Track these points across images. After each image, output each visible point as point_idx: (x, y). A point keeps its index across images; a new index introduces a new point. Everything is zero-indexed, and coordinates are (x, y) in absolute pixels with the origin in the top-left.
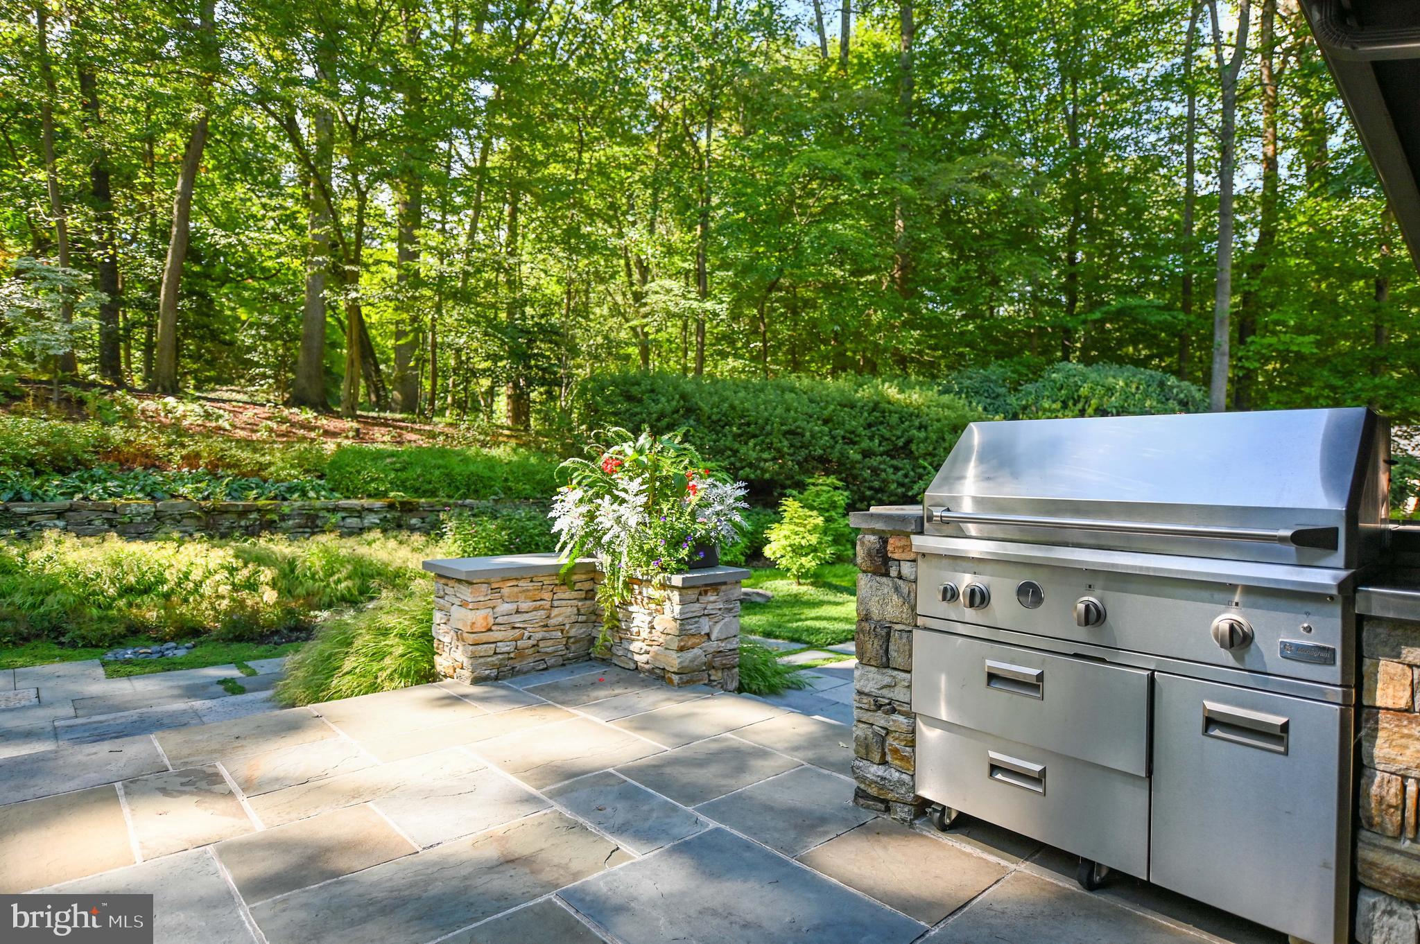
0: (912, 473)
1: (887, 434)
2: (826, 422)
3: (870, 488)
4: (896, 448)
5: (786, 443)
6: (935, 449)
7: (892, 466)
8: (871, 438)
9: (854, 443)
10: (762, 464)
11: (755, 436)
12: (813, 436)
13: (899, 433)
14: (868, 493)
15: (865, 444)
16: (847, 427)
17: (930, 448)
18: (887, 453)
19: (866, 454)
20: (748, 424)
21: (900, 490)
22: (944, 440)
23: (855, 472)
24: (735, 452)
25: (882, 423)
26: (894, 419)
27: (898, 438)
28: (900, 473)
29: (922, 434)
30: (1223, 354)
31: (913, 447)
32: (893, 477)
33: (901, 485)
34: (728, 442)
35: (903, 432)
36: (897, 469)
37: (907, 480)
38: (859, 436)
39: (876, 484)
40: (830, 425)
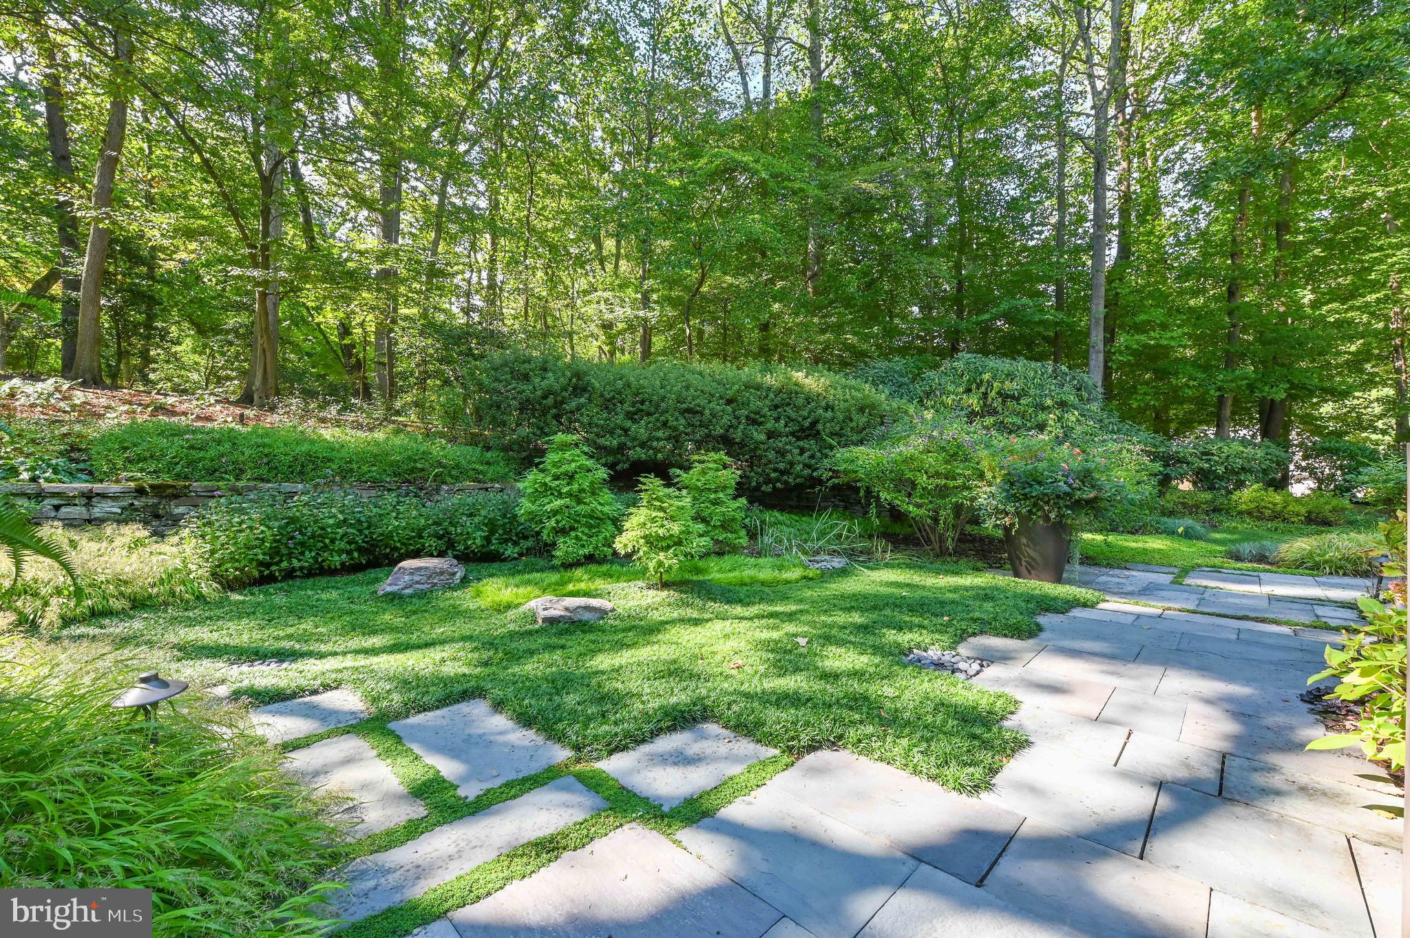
0: (818, 454)
1: (793, 415)
2: (729, 402)
3: (775, 470)
4: (802, 430)
5: (683, 421)
6: (842, 429)
7: (799, 447)
8: (777, 419)
9: (760, 424)
10: (655, 443)
11: (649, 414)
12: (713, 415)
13: (805, 413)
14: (773, 475)
15: (770, 425)
16: (752, 407)
17: (837, 428)
18: (793, 434)
19: (771, 435)
20: (642, 402)
21: (807, 472)
22: (851, 420)
23: (759, 452)
24: (626, 431)
25: (789, 404)
26: (800, 401)
27: (805, 418)
28: (806, 454)
29: (829, 414)
30: (1099, 352)
31: (820, 427)
32: (798, 458)
33: (807, 466)
34: (619, 419)
35: (809, 413)
36: (802, 451)
37: (813, 462)
38: (764, 416)
39: (782, 466)
40: (734, 405)
